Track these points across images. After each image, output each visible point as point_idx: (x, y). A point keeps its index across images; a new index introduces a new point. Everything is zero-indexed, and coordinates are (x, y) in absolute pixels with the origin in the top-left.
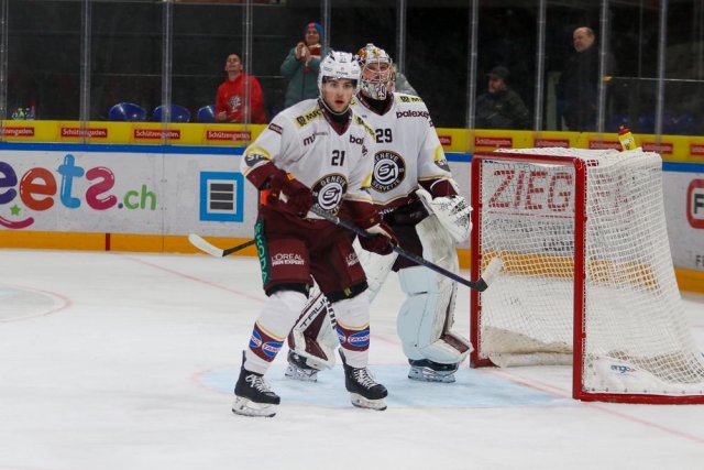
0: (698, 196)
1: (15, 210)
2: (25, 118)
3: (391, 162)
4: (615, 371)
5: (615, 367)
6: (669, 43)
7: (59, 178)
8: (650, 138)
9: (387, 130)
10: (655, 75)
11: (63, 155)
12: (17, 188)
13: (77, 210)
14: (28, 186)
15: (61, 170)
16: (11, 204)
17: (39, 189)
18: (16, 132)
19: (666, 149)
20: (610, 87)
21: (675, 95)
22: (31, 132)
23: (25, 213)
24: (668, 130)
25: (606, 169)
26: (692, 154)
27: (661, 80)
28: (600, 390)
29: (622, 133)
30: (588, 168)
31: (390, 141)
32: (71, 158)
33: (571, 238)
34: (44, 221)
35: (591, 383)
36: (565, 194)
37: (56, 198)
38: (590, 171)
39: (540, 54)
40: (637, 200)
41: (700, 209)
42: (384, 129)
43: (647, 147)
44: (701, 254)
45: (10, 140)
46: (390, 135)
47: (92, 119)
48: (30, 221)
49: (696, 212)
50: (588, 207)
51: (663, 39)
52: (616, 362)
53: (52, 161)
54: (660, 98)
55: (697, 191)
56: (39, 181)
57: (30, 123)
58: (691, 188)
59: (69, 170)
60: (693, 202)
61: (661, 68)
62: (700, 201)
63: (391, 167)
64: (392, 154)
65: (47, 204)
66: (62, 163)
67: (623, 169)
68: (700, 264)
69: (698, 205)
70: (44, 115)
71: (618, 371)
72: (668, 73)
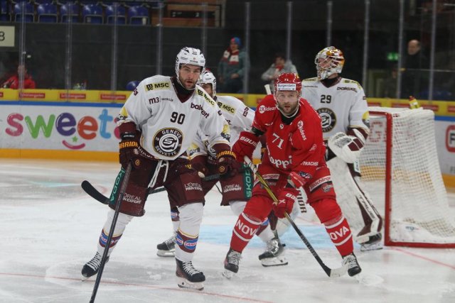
0: (452, 134)
1: (75, 139)
2: (81, 89)
3: (328, 115)
4: (407, 230)
5: (407, 228)
6: (436, 51)
7: (99, 122)
8: (426, 102)
9: (328, 96)
10: (428, 67)
11: (101, 109)
12: (76, 127)
13: (109, 139)
14: (82, 126)
15: (101, 117)
16: (73, 136)
17: (88, 128)
18: (76, 97)
19: (435, 108)
20: (404, 74)
21: (439, 79)
22: (84, 96)
23: (81, 141)
24: (436, 98)
25: (403, 119)
26: (449, 111)
27: (432, 71)
28: (399, 240)
29: (410, 99)
30: (394, 118)
31: (329, 103)
32: (106, 111)
33: (384, 157)
34: (91, 145)
35: (394, 236)
36: (379, 132)
37: (98, 133)
38: (394, 120)
39: (365, 56)
40: (420, 136)
41: (453, 142)
42: (326, 95)
43: (425, 107)
44: (454, 166)
45: (72, 101)
46: (330, 99)
47: (118, 89)
48: (83, 146)
49: (451, 143)
50: (393, 139)
51: (433, 48)
52: (408, 224)
53: (95, 113)
54: (431, 80)
55: (452, 131)
56: (88, 124)
57: (84, 91)
58: (448, 130)
59: (105, 118)
60: (449, 137)
61: (432, 64)
62: (453, 137)
63: (327, 118)
64: (329, 111)
65: (93, 136)
66: (101, 114)
67: (413, 119)
68: (453, 172)
69: (452, 139)
70: (91, 87)
71: (410, 230)
72: (436, 67)
